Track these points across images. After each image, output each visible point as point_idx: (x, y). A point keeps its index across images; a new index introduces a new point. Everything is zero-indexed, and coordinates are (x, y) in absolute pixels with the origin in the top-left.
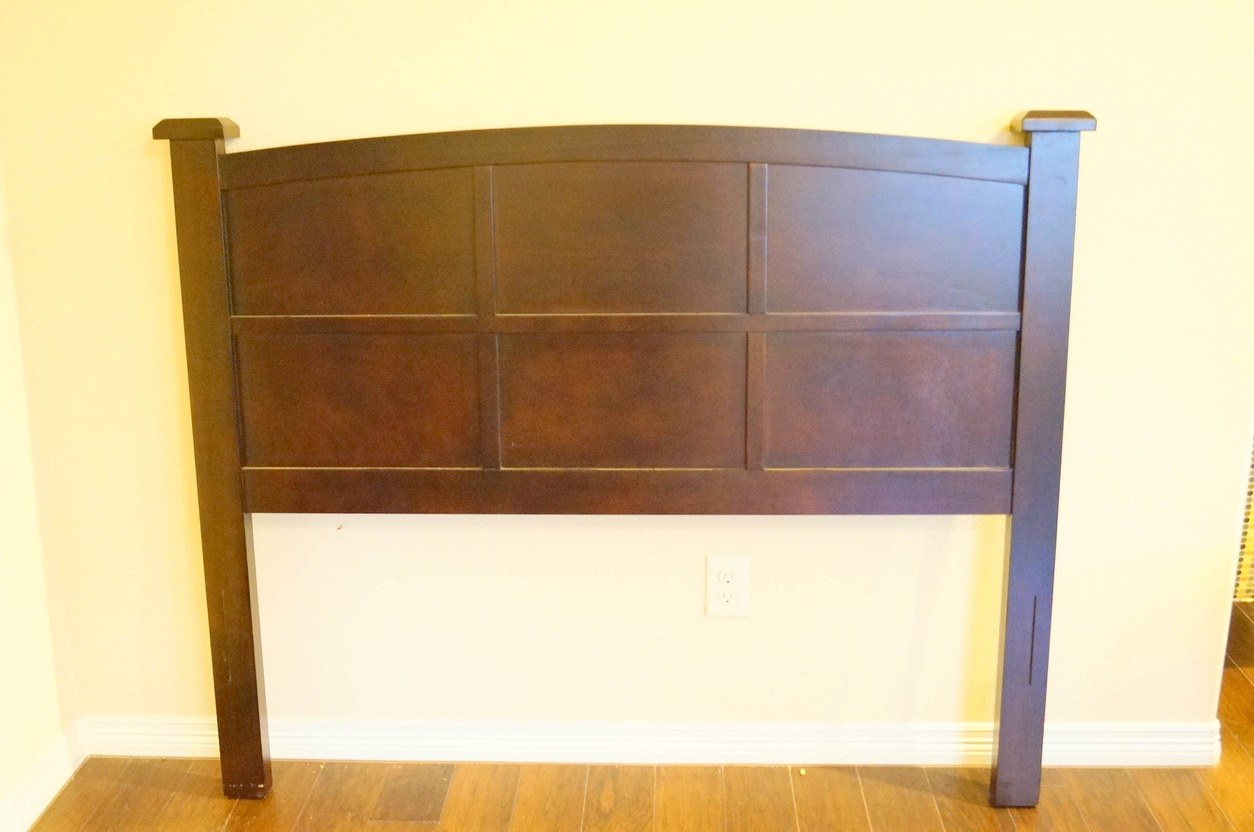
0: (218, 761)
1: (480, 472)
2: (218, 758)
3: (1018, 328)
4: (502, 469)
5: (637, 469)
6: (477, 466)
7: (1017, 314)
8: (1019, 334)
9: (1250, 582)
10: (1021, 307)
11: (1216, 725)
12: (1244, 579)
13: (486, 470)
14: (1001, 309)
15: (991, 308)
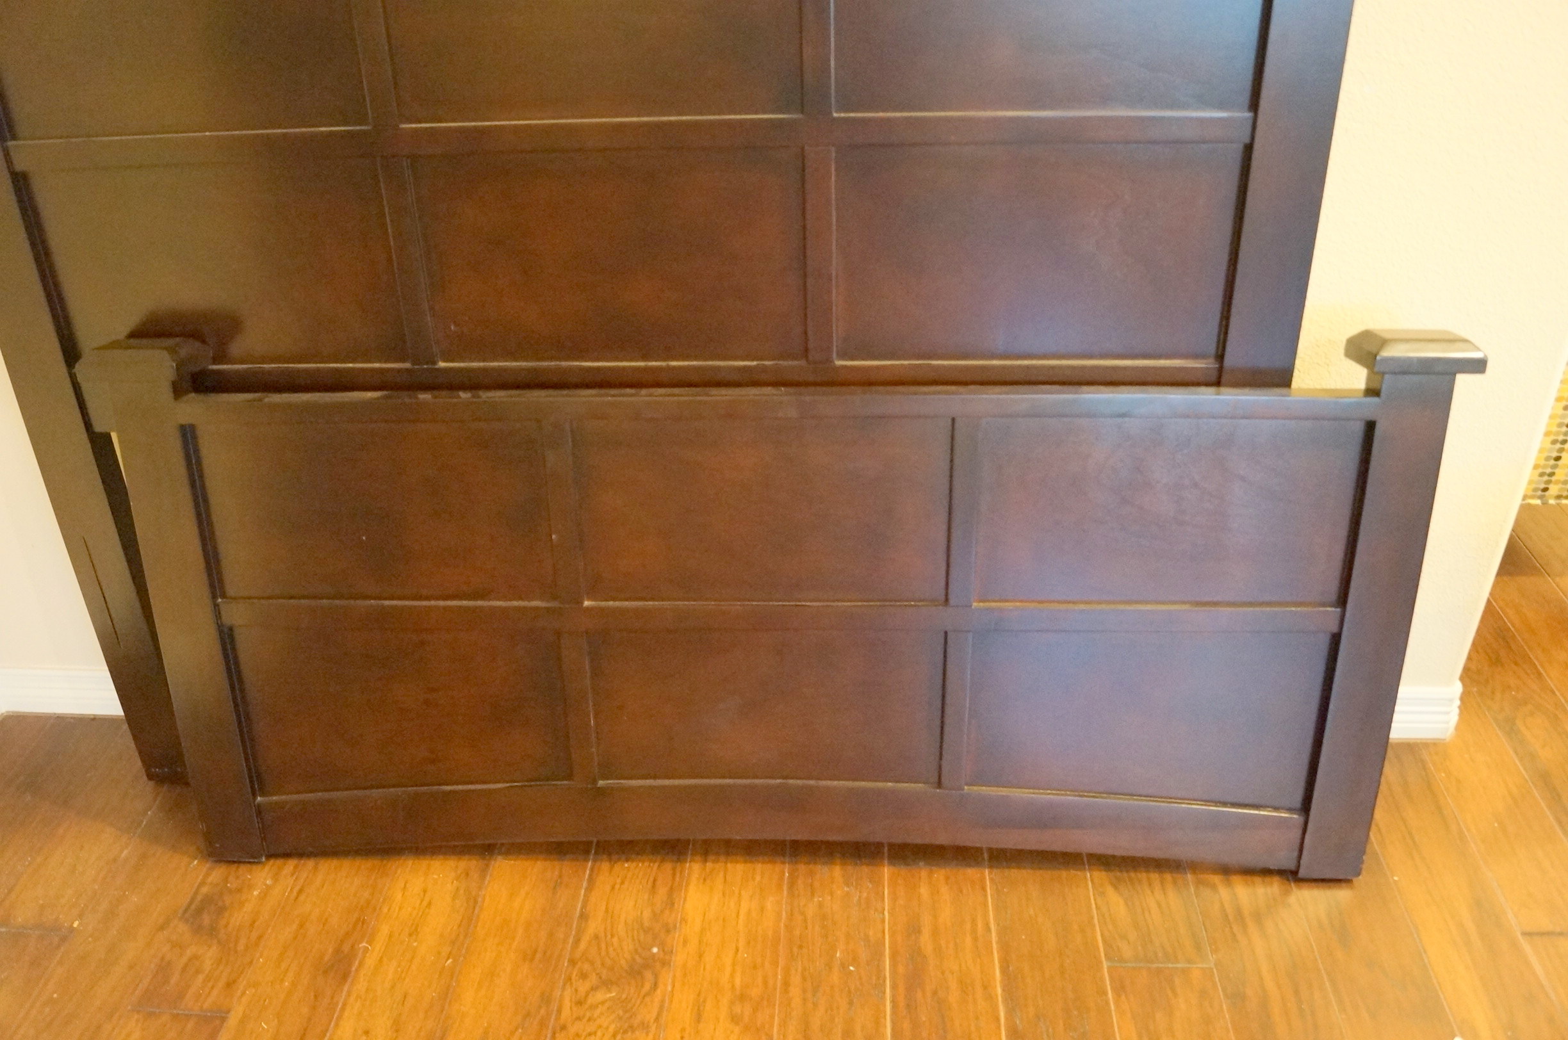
0: (122, 720)
1: (407, 370)
2: (122, 716)
3: (1247, 140)
4: (442, 364)
5: (642, 364)
6: (403, 360)
7: (1249, 115)
8: (1249, 149)
9: (1563, 486)
10: (1254, 105)
11: (1458, 688)
12: (1557, 482)
13: (416, 367)
14: (1221, 106)
15: (1203, 102)
